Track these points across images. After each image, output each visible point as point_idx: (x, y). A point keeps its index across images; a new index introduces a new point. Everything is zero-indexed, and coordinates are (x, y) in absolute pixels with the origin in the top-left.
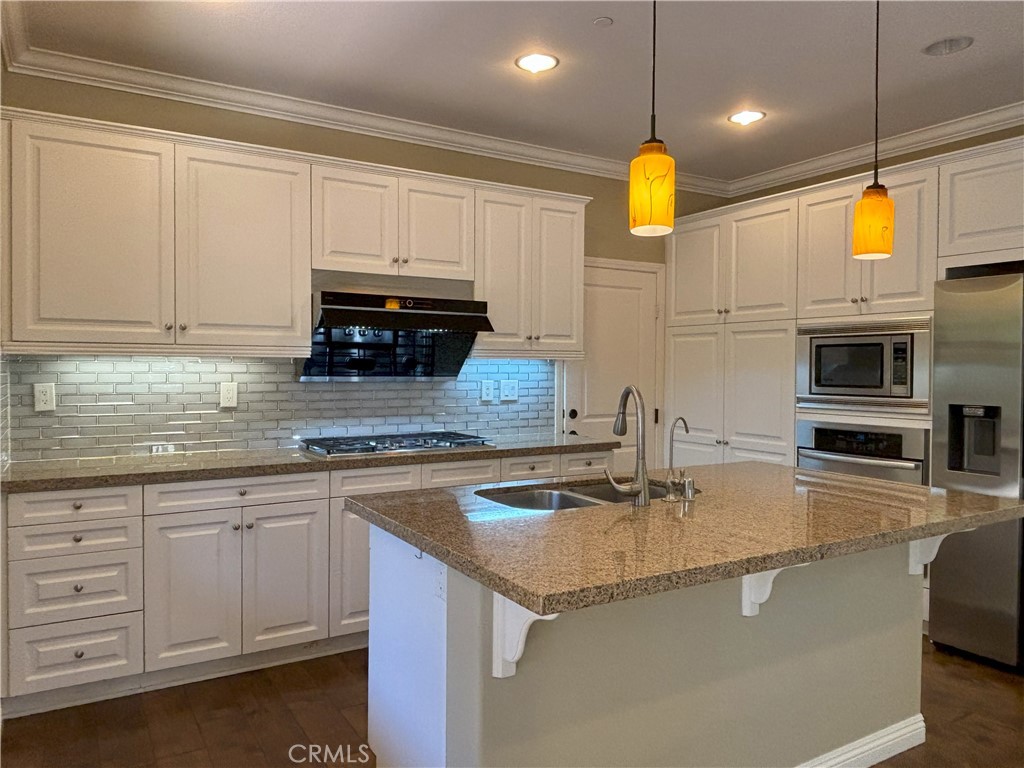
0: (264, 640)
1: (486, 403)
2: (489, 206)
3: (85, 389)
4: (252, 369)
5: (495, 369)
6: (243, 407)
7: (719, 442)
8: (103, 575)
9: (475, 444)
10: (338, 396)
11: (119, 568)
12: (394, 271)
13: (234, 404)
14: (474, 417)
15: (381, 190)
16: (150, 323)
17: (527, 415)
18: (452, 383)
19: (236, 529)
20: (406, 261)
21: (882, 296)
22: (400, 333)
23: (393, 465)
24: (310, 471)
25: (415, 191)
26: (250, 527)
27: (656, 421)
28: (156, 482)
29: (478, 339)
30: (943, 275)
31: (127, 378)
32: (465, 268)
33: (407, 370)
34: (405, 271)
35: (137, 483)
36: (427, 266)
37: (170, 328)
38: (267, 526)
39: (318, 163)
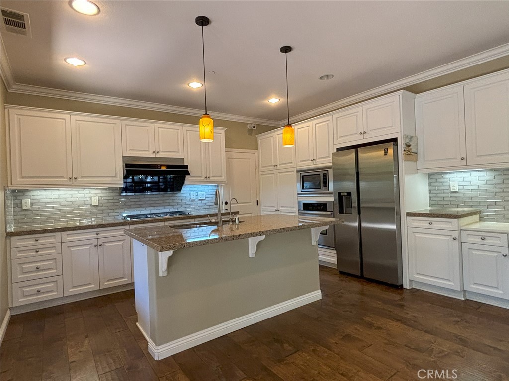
0: (108, 284)
1: (193, 201)
2: (189, 133)
3: (41, 201)
4: (103, 192)
5: (196, 189)
6: (101, 205)
7: (276, 210)
8: (47, 263)
9: (184, 214)
10: (136, 200)
11: (53, 261)
12: (153, 156)
13: (97, 205)
14: (189, 206)
15: (147, 128)
16: (63, 177)
17: (208, 204)
18: (180, 194)
19: (96, 246)
20: (158, 152)
21: (319, 158)
22: (161, 177)
23: (153, 222)
24: (122, 225)
25: (160, 128)
26: (101, 245)
27: (258, 205)
28: (66, 231)
29: (186, 178)
30: (335, 151)
31: (57, 197)
32: (180, 154)
33: (164, 190)
34: (158, 156)
35: (59, 231)
36: (167, 154)
37: (70, 178)
38: (107, 245)
39: (123, 120)
